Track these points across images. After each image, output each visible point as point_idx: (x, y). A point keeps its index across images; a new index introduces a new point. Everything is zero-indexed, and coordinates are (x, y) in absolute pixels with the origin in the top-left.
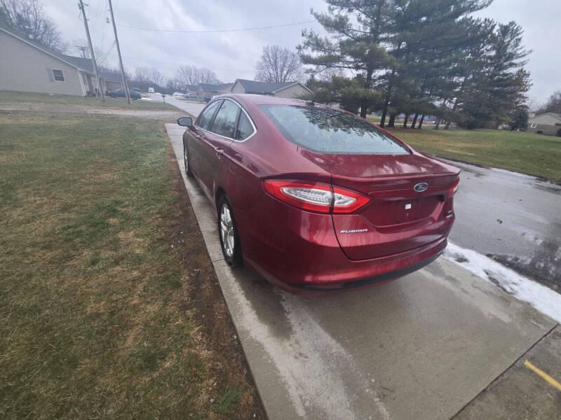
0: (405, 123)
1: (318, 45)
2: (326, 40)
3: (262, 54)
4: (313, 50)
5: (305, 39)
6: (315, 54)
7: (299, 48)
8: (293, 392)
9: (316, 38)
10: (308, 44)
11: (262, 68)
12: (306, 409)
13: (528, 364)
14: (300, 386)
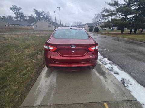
0: (142, 31)
1: (107, 11)
2: (110, 9)
3: (94, 16)
4: (105, 13)
5: (103, 10)
6: (106, 14)
7: (101, 13)
8: (39, 86)
9: (106, 9)
10: (104, 11)
11: (94, 19)
12: (38, 90)
13: (105, 104)
14: (41, 86)
